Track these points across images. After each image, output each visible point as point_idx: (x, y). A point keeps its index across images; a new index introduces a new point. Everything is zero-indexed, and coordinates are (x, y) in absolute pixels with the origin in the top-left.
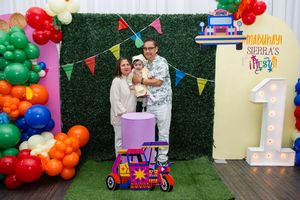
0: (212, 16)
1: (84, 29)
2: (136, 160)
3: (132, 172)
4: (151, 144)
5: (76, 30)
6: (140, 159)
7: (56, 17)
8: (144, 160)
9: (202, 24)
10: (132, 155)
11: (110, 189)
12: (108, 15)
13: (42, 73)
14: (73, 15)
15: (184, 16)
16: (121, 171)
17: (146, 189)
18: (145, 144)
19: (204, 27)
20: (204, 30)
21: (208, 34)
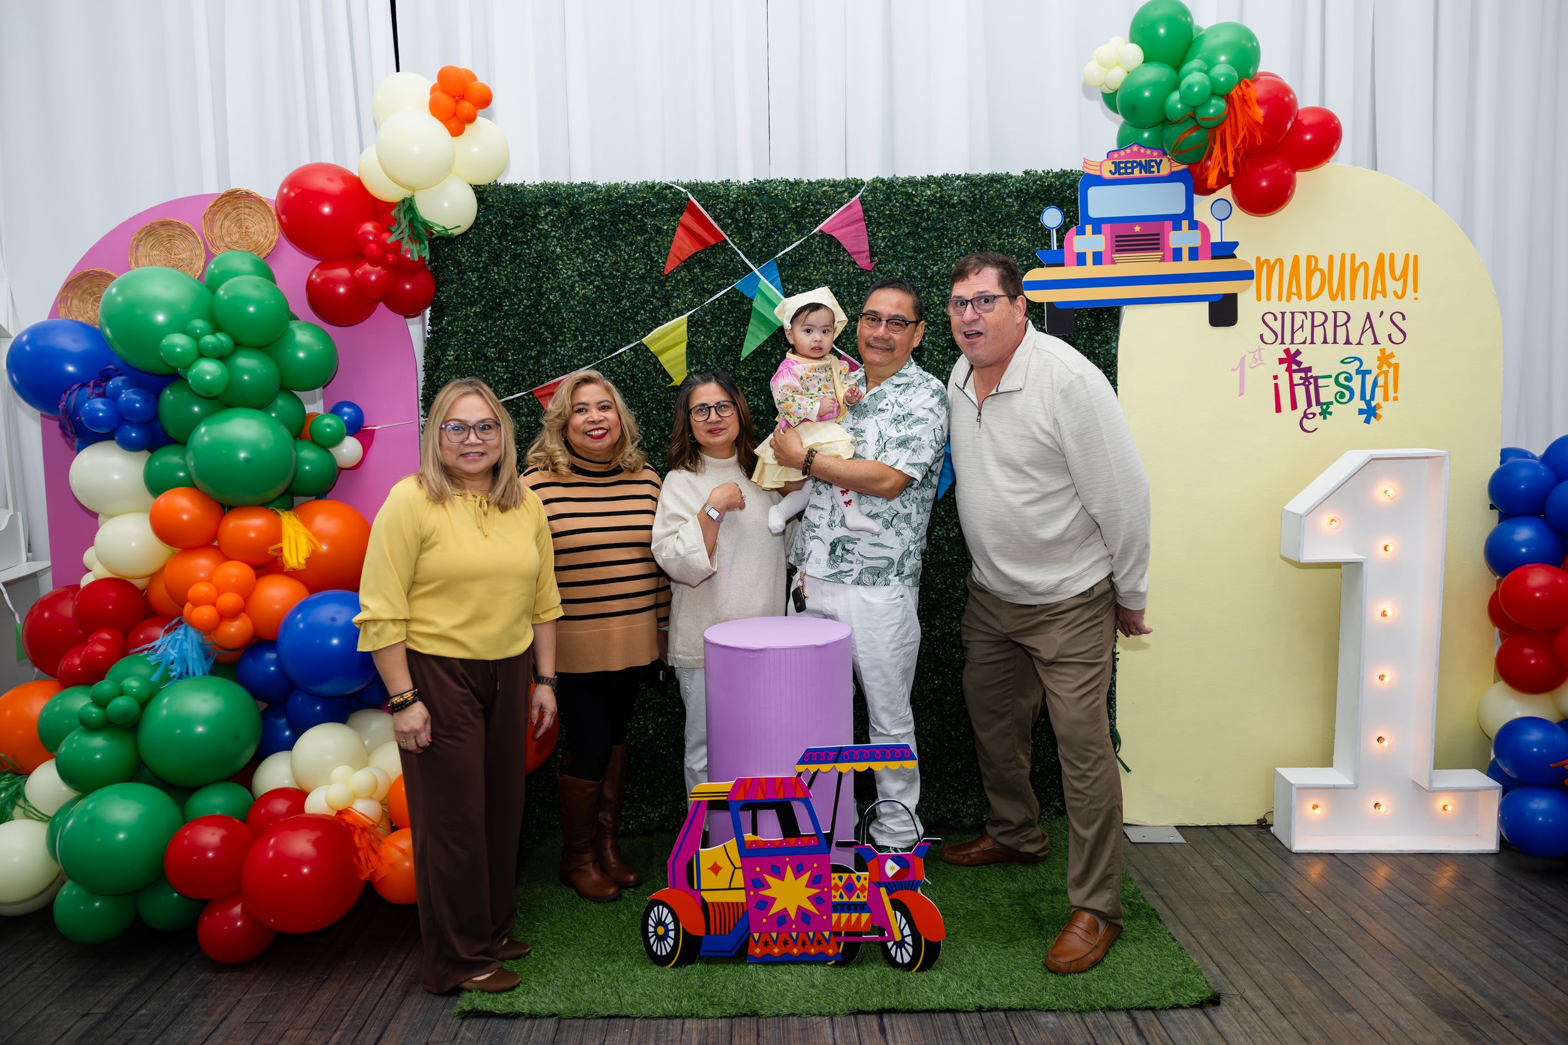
0: (1099, 181)
1: (531, 253)
2: (770, 829)
3: (754, 883)
4: (838, 755)
5: (496, 259)
6: (789, 825)
7: (408, 205)
8: (805, 827)
9: (1052, 217)
10: (755, 807)
11: (662, 961)
12: (632, 190)
13: (349, 449)
14: (481, 192)
15: (971, 182)
16: (707, 880)
17: (820, 960)
18: (811, 756)
19: (1063, 230)
20: (1060, 241)
21: (1081, 259)
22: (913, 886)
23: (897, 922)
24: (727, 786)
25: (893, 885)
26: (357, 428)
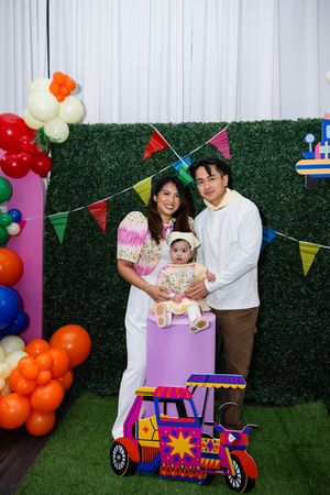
1: (90, 151)
2: (172, 412)
3: (164, 439)
4: (207, 379)
5: (77, 154)
6: (182, 411)
7: (42, 131)
8: (190, 413)
9: (310, 138)
10: (166, 401)
11: (119, 472)
12: (131, 126)
13: (14, 228)
14: (71, 127)
15: (274, 123)
16: (142, 434)
17: (195, 480)
18: (193, 378)
19: (314, 144)
20: (313, 149)
21: (323, 156)
22: (242, 448)
23: (233, 465)
24: (153, 389)
25: (232, 447)
26: (19, 219)
